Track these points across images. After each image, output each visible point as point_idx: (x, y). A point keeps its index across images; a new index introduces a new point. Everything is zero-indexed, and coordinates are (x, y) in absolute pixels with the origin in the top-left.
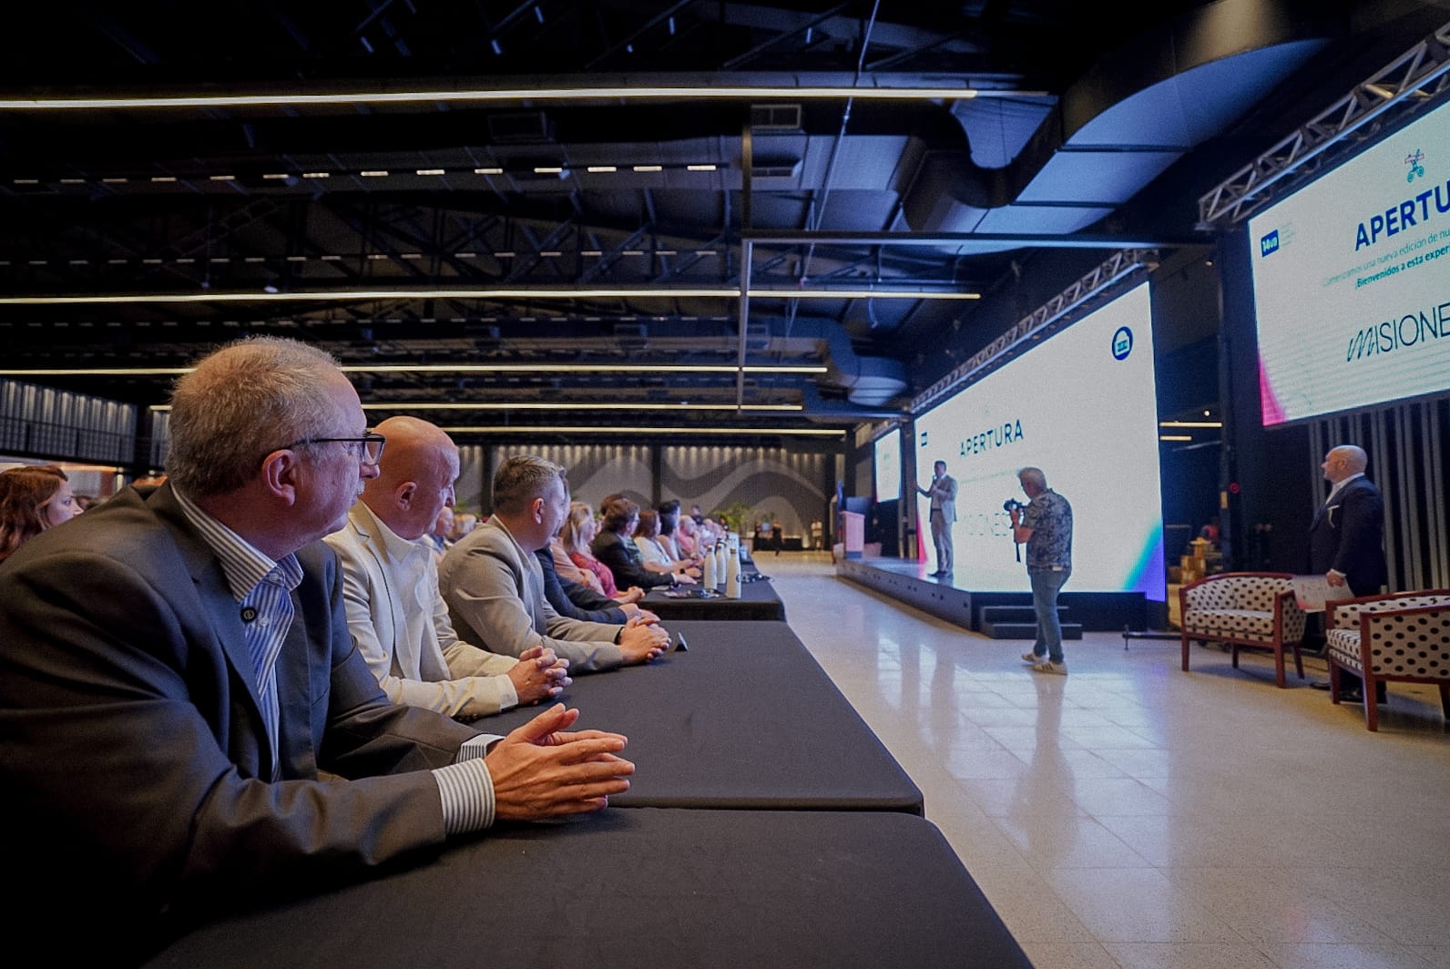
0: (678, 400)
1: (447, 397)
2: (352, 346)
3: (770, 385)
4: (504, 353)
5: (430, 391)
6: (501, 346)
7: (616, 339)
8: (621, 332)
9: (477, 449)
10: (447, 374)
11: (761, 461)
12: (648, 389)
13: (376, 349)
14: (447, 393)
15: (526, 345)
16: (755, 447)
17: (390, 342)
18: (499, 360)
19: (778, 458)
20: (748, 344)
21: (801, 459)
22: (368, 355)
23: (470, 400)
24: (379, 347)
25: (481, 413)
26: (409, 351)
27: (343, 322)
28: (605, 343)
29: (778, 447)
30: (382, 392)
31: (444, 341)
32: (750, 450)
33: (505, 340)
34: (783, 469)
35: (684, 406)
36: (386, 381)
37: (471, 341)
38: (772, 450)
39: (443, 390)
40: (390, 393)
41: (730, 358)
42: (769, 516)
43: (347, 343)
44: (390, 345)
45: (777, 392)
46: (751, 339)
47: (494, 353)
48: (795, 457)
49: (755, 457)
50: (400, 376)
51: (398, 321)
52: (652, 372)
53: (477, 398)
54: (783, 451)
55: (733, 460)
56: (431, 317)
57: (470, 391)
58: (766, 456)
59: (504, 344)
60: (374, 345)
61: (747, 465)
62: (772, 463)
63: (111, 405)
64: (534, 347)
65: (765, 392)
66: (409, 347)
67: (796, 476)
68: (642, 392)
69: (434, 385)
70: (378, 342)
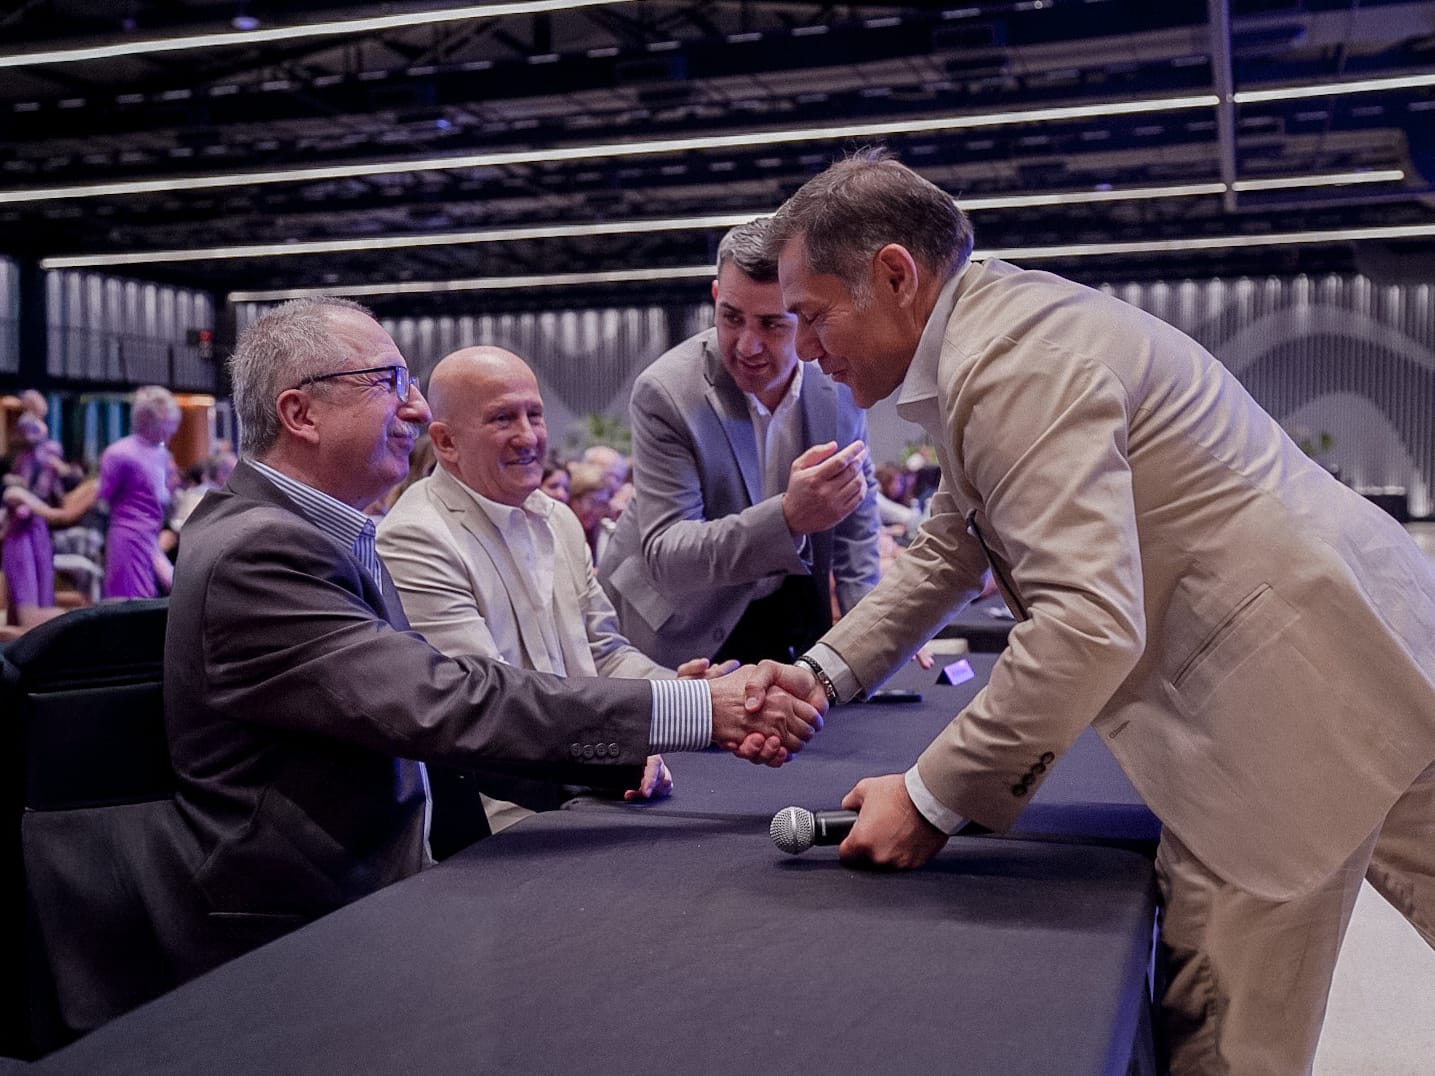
0: (1087, 181)
1: (588, 211)
2: (402, 121)
3: (1316, 127)
4: (700, 111)
5: (556, 201)
6: (692, 99)
7: (938, 59)
8: (948, 42)
9: (656, 315)
10: (583, 165)
11: (1303, 309)
12: (1015, 163)
13: (443, 124)
14: (590, 201)
15: (743, 91)
16: (1288, 274)
17: (473, 106)
18: (693, 125)
19: (1347, 302)
20: (1237, 40)
21: (1409, 302)
22: (428, 136)
23: (637, 212)
24: (451, 119)
25: (658, 240)
26: (510, 122)
27: (380, 75)
28: (915, 70)
29: (1348, 272)
30: (459, 209)
31: (578, 96)
32: (1273, 285)
33: (699, 84)
34: (1361, 325)
35: (1104, 195)
36: (466, 186)
37: (630, 91)
38: (1333, 283)
39: (579, 198)
40: (478, 209)
41: (1198, 78)
42: (1316, 442)
43: (390, 116)
44: (473, 113)
45: (1338, 142)
46: (1245, 25)
47: (680, 113)
48: (1395, 294)
49: (1286, 302)
50: (497, 173)
51: (484, 65)
52: (1028, 124)
53: (652, 207)
54: (1361, 283)
55: (1231, 311)
56: (549, 53)
57: (632, 195)
58: (1317, 299)
59: (700, 92)
60: (440, 116)
61: (1268, 320)
62: (1331, 312)
64: (761, 92)
65: (1302, 145)
66: (510, 114)
67: (1396, 341)
68: (1005, 169)
69: (561, 189)
70: (450, 109)
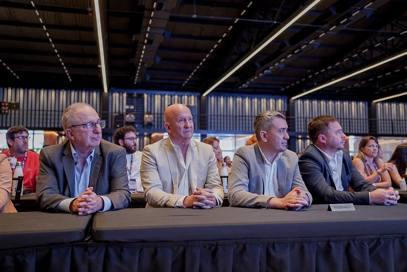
63: (353, 104)
